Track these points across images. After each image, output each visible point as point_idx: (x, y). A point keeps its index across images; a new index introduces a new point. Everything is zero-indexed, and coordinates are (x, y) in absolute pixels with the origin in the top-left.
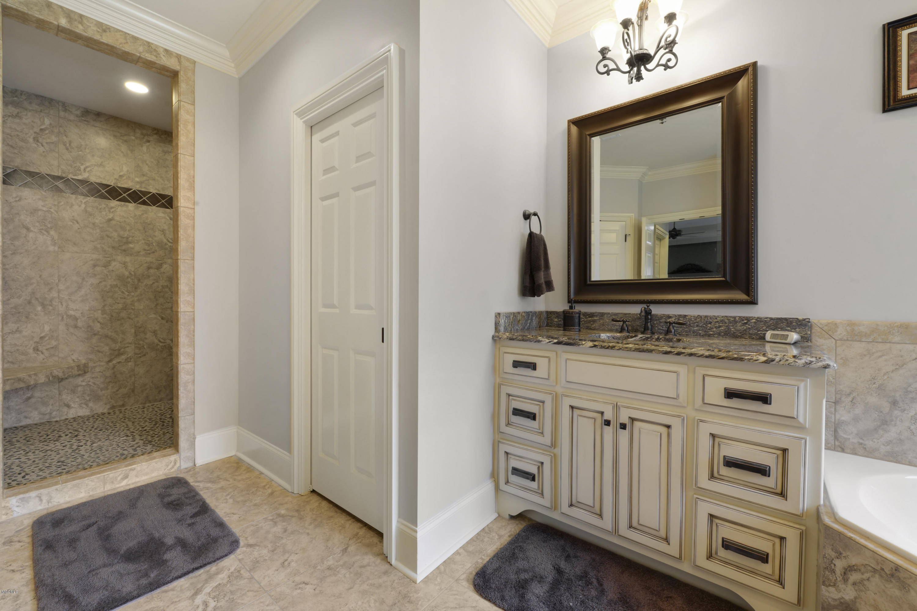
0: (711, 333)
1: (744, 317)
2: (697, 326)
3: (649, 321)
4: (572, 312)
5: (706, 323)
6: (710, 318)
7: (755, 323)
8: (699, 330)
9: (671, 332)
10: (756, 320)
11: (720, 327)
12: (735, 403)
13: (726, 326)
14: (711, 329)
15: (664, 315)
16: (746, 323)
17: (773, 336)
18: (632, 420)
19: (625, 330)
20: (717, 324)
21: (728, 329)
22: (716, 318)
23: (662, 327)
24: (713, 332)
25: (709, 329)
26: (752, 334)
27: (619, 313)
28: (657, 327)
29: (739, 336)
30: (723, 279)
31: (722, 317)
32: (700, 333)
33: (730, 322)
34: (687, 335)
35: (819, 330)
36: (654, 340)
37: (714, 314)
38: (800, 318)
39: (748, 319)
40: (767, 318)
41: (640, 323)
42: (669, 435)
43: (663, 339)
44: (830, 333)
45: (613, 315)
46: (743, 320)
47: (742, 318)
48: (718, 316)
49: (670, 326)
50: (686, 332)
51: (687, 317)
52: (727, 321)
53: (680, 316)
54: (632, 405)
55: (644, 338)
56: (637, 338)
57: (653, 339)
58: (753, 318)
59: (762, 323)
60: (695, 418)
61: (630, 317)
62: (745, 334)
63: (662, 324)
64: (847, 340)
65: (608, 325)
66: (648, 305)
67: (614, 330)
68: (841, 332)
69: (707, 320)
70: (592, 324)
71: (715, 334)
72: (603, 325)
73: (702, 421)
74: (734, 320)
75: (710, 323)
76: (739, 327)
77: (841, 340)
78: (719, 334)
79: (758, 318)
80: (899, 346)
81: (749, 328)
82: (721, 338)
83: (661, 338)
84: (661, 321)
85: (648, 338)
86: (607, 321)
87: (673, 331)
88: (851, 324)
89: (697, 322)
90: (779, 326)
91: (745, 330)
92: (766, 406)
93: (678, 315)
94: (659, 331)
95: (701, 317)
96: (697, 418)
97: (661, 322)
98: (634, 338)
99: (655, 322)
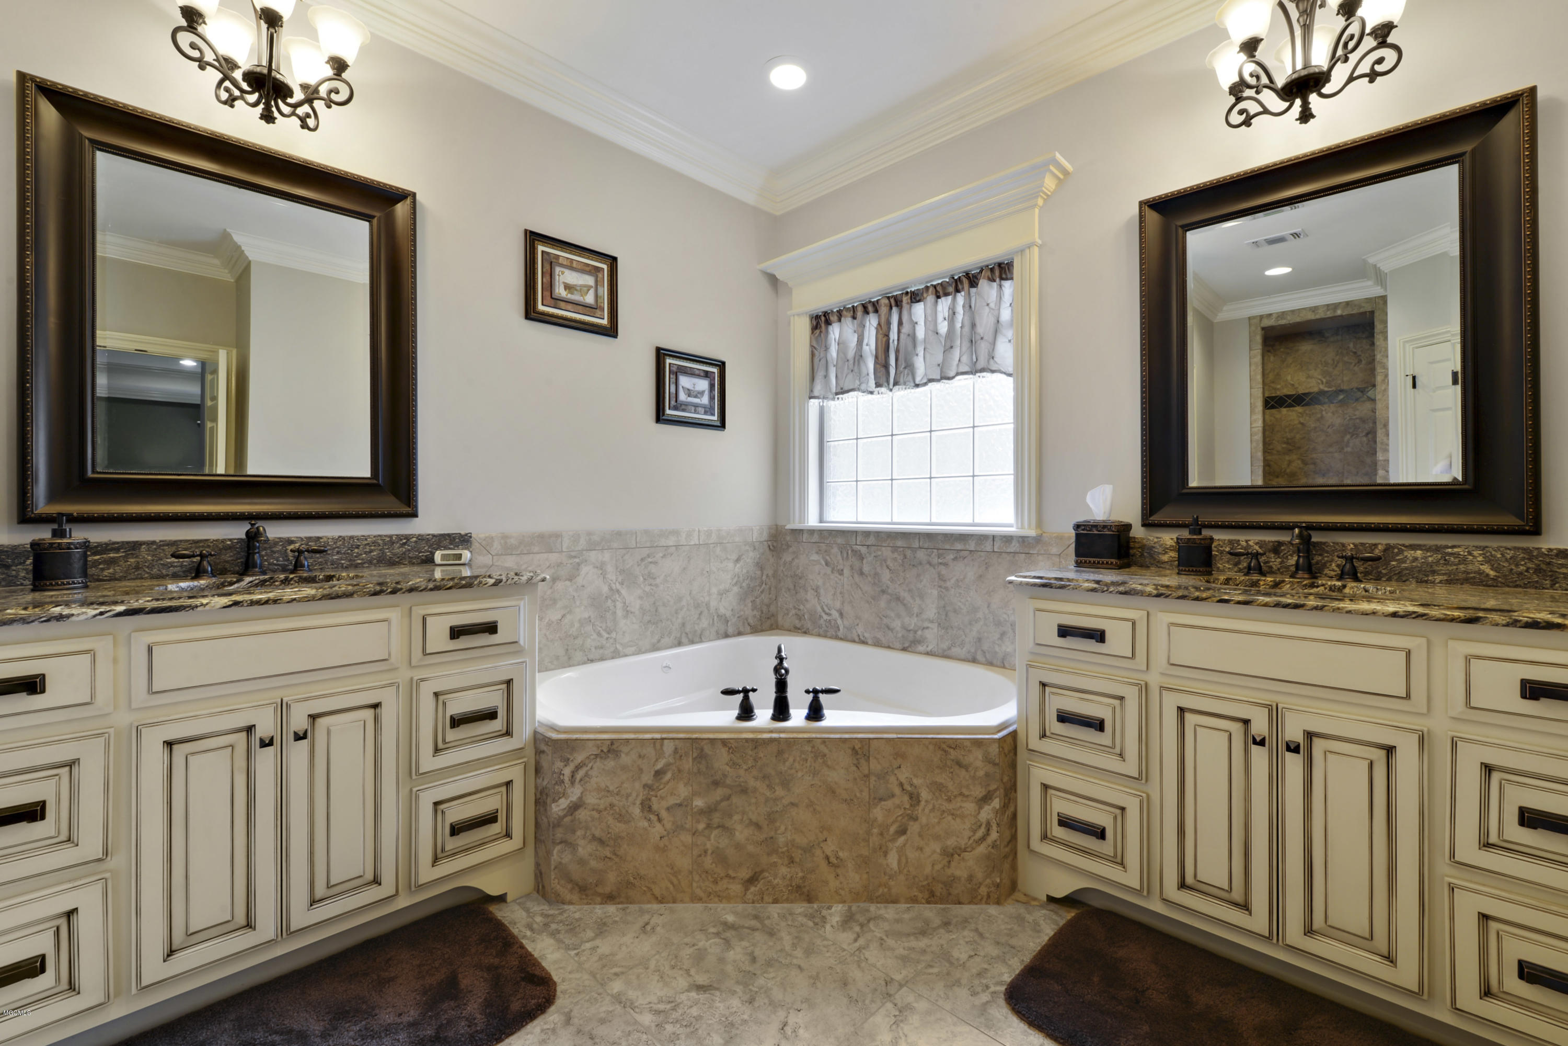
0: (359, 561)
1: (402, 535)
2: (338, 553)
3: (257, 551)
4: (70, 543)
5: (352, 548)
6: (358, 539)
7: (416, 542)
8: (342, 559)
9: (303, 566)
10: (417, 538)
11: (371, 551)
12: (464, 642)
13: (380, 550)
14: (359, 555)
15: (280, 538)
16: (405, 544)
17: (444, 557)
18: (313, 717)
19: (207, 572)
20: (368, 547)
21: (383, 553)
22: (366, 539)
23: (277, 561)
24: (362, 559)
25: (356, 557)
26: (411, 558)
27: (181, 541)
28: (266, 560)
29: (397, 562)
30: (375, 481)
31: (375, 537)
32: (343, 564)
33: (385, 544)
34: (321, 569)
35: (477, 544)
36: (277, 583)
37: (363, 534)
38: (463, 533)
39: (408, 537)
40: (429, 535)
41: (231, 556)
42: (376, 719)
43: (295, 579)
44: (488, 548)
45: (163, 545)
46: (401, 540)
47: (400, 537)
48: (369, 536)
49: (299, 556)
50: (320, 563)
51: (321, 540)
52: (380, 542)
53: (309, 539)
54: (311, 693)
55: (257, 581)
56: (243, 584)
57: (274, 582)
58: (413, 536)
59: (424, 542)
60: (412, 679)
61: (209, 546)
62: (404, 558)
63: (277, 555)
64: (502, 555)
65: (151, 567)
66: (253, 522)
67: (168, 575)
68: (496, 546)
69: (351, 543)
70: (103, 570)
71: (364, 563)
72: (137, 568)
73: (422, 680)
74: (391, 541)
75: (358, 547)
76: (398, 550)
77: (497, 555)
78: (370, 562)
79: (419, 535)
80: (538, 556)
81: (409, 550)
82: (373, 568)
83: (292, 579)
84: (275, 549)
85: (265, 581)
86: (150, 558)
87: (306, 563)
88: (505, 537)
89: (338, 547)
90: (442, 545)
91: (404, 553)
92: (494, 636)
93: (306, 538)
94: (271, 567)
95: (344, 538)
96: (415, 678)
97: (274, 552)
98: (236, 586)
99: (263, 553)
